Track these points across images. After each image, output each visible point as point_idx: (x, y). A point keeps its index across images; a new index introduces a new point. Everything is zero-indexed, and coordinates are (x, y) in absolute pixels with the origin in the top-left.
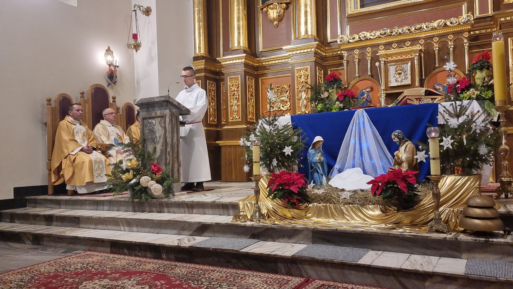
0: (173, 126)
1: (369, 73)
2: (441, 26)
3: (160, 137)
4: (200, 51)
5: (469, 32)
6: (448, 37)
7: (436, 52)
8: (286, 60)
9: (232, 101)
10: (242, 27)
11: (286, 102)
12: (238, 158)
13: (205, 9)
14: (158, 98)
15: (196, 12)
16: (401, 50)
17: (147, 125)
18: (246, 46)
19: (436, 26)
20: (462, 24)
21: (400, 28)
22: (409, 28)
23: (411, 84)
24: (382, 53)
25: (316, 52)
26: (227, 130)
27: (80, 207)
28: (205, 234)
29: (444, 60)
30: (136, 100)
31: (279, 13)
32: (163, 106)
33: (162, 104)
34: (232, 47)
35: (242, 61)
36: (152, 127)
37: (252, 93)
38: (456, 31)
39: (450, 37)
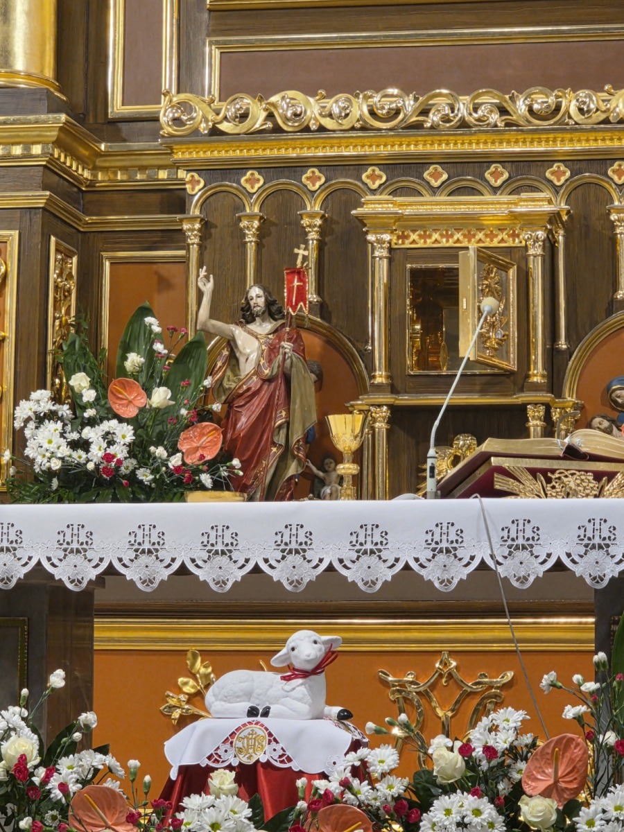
16: (465, 205)
21: (466, 99)
22: (505, 105)
23: (510, 374)
24: (379, 208)
25: (52, 160)
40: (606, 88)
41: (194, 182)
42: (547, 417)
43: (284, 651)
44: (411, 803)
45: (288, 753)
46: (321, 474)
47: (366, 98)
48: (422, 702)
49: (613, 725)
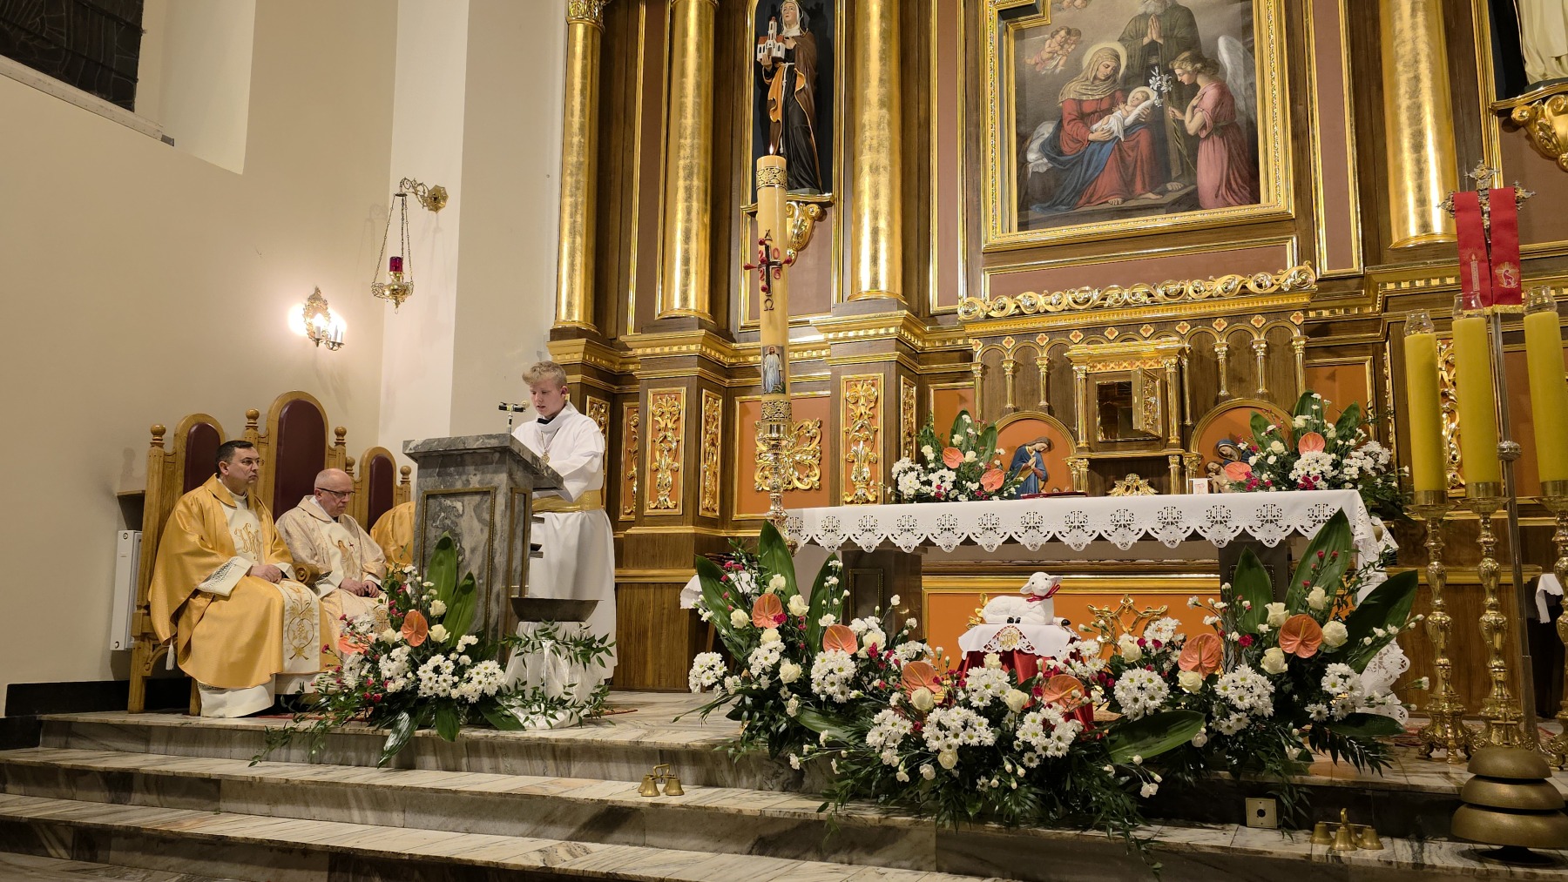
0: (515, 521)
1: (1043, 403)
2: (1232, 291)
3: (473, 550)
4: (570, 313)
5: (1305, 311)
6: (1252, 322)
7: (1220, 357)
8: (814, 354)
9: (658, 458)
10: (697, 258)
11: (810, 466)
12: (665, 619)
13: (593, 203)
14: (477, 440)
15: (567, 210)
16: (1129, 347)
17: (435, 513)
18: (704, 309)
19: (1221, 291)
20: (1286, 289)
21: (1127, 290)
22: (1151, 292)
23: (1158, 439)
24: (1079, 352)
25: (901, 336)
26: (639, 539)
27: (211, 750)
28: (616, 836)
29: (1241, 380)
30: (409, 442)
31: (800, 228)
32: (492, 463)
33: (487, 458)
34: (662, 309)
35: (693, 348)
36: (452, 522)
37: (713, 436)
38: (1271, 307)
39: (1257, 321)
40: (1210, 277)
41: (977, 345)
42: (1181, 462)
43: (1028, 585)
44: (1108, 674)
45: (1031, 644)
47: (1071, 292)
48: (1115, 622)
49: (1236, 629)
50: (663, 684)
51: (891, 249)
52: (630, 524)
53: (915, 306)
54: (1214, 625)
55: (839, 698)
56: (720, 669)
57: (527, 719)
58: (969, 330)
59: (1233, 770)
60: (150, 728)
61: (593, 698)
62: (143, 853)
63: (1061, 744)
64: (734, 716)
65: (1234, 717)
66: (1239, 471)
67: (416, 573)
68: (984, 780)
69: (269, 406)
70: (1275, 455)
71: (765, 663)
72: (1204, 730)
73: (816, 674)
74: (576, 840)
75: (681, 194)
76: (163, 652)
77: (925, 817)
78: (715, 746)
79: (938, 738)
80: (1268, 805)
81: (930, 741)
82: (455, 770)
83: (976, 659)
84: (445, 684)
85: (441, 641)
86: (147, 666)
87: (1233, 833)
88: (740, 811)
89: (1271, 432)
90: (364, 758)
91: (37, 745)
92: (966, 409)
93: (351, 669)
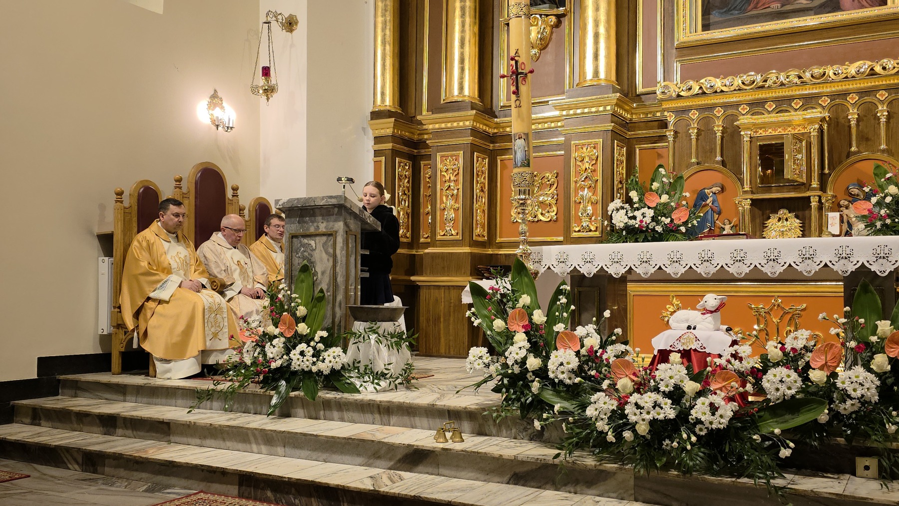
0: (350, 254)
1: (719, 158)
2: (863, 73)
3: (323, 273)
4: (383, 100)
6: (877, 96)
7: (852, 123)
8: (553, 125)
9: (445, 201)
10: (469, 58)
11: (550, 205)
12: (452, 310)
13: (397, 21)
14: (323, 199)
15: (380, 26)
16: (783, 117)
17: (298, 248)
18: (475, 95)
19: (854, 73)
21: (782, 74)
22: (801, 75)
23: (803, 184)
24: (746, 121)
25: (615, 112)
26: (434, 256)
27: (164, 401)
28: (420, 468)
29: (867, 139)
30: (279, 200)
31: (542, 33)
32: (333, 215)
33: (330, 211)
34: (446, 96)
35: (467, 123)
36: (309, 254)
37: (482, 185)
38: (893, 84)
39: (882, 95)
40: (847, 63)
41: (671, 116)
42: (820, 201)
43: (702, 302)
44: (758, 369)
45: (704, 345)
46: (723, 226)
47: (740, 77)
48: (767, 316)
49: (854, 338)
50: (452, 353)
51: (608, 48)
52: (427, 245)
53: (626, 87)
54: (838, 335)
55: (568, 381)
56: (487, 358)
57: (361, 385)
58: (665, 105)
59: (848, 438)
60: (125, 385)
61: (404, 372)
62: (125, 470)
63: (722, 421)
64: (497, 390)
65: (849, 402)
66: (864, 207)
67: (287, 288)
68: (667, 442)
69: (188, 172)
70: (891, 195)
71: (517, 357)
72: (826, 411)
73: (552, 365)
74: (394, 469)
75: (458, 12)
76: (130, 337)
77: (627, 464)
78: (484, 410)
79: (635, 414)
80: (872, 462)
81: (629, 415)
82: (316, 418)
83: (663, 356)
84: (307, 363)
85: (305, 334)
86: (122, 345)
87: (845, 482)
88: (501, 456)
89: (888, 179)
90: (259, 409)
91: (57, 394)
92: (662, 164)
93: (248, 351)
